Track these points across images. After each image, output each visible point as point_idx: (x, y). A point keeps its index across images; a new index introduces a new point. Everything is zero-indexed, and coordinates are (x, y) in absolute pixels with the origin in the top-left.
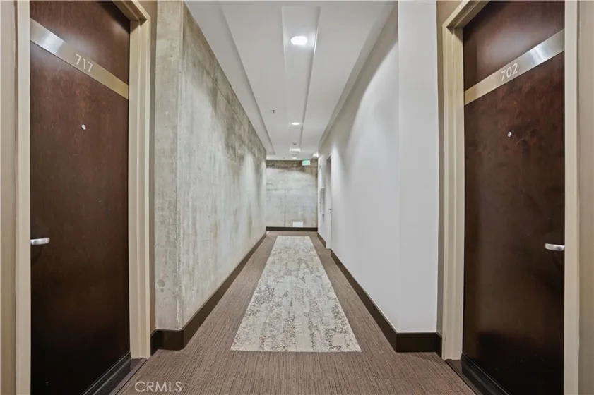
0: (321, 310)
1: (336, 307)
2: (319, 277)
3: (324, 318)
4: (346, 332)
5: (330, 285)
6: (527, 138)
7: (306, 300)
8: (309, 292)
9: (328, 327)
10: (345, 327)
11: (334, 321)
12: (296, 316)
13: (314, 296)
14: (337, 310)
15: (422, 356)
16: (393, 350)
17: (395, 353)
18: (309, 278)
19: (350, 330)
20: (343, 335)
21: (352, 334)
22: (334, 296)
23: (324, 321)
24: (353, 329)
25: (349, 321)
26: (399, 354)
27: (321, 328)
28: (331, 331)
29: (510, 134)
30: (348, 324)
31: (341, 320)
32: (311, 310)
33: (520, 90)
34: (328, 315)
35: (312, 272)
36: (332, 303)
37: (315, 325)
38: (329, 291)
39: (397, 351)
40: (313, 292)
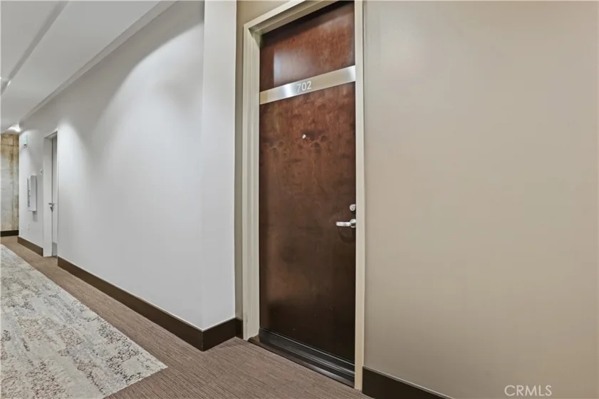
0: (84, 338)
1: (104, 327)
2: (55, 296)
3: (95, 347)
4: (136, 353)
5: (79, 303)
6: (318, 141)
7: (51, 333)
8: (48, 323)
9: (108, 357)
10: (130, 348)
11: (112, 345)
12: (46, 362)
13: (62, 324)
14: (107, 332)
15: (227, 345)
16: (198, 351)
17: (203, 353)
18: (36, 302)
19: (140, 349)
20: (134, 359)
21: (145, 352)
22: (93, 315)
23: (97, 351)
24: (141, 346)
25: (131, 338)
26: (206, 352)
27: (98, 361)
28: (115, 360)
29: (304, 136)
30: (133, 343)
31: (120, 342)
32: (68, 344)
33: (313, 103)
34: (100, 341)
35: (38, 294)
36: (96, 325)
37: (86, 361)
38: (82, 311)
39: (204, 349)
40: (56, 319)
